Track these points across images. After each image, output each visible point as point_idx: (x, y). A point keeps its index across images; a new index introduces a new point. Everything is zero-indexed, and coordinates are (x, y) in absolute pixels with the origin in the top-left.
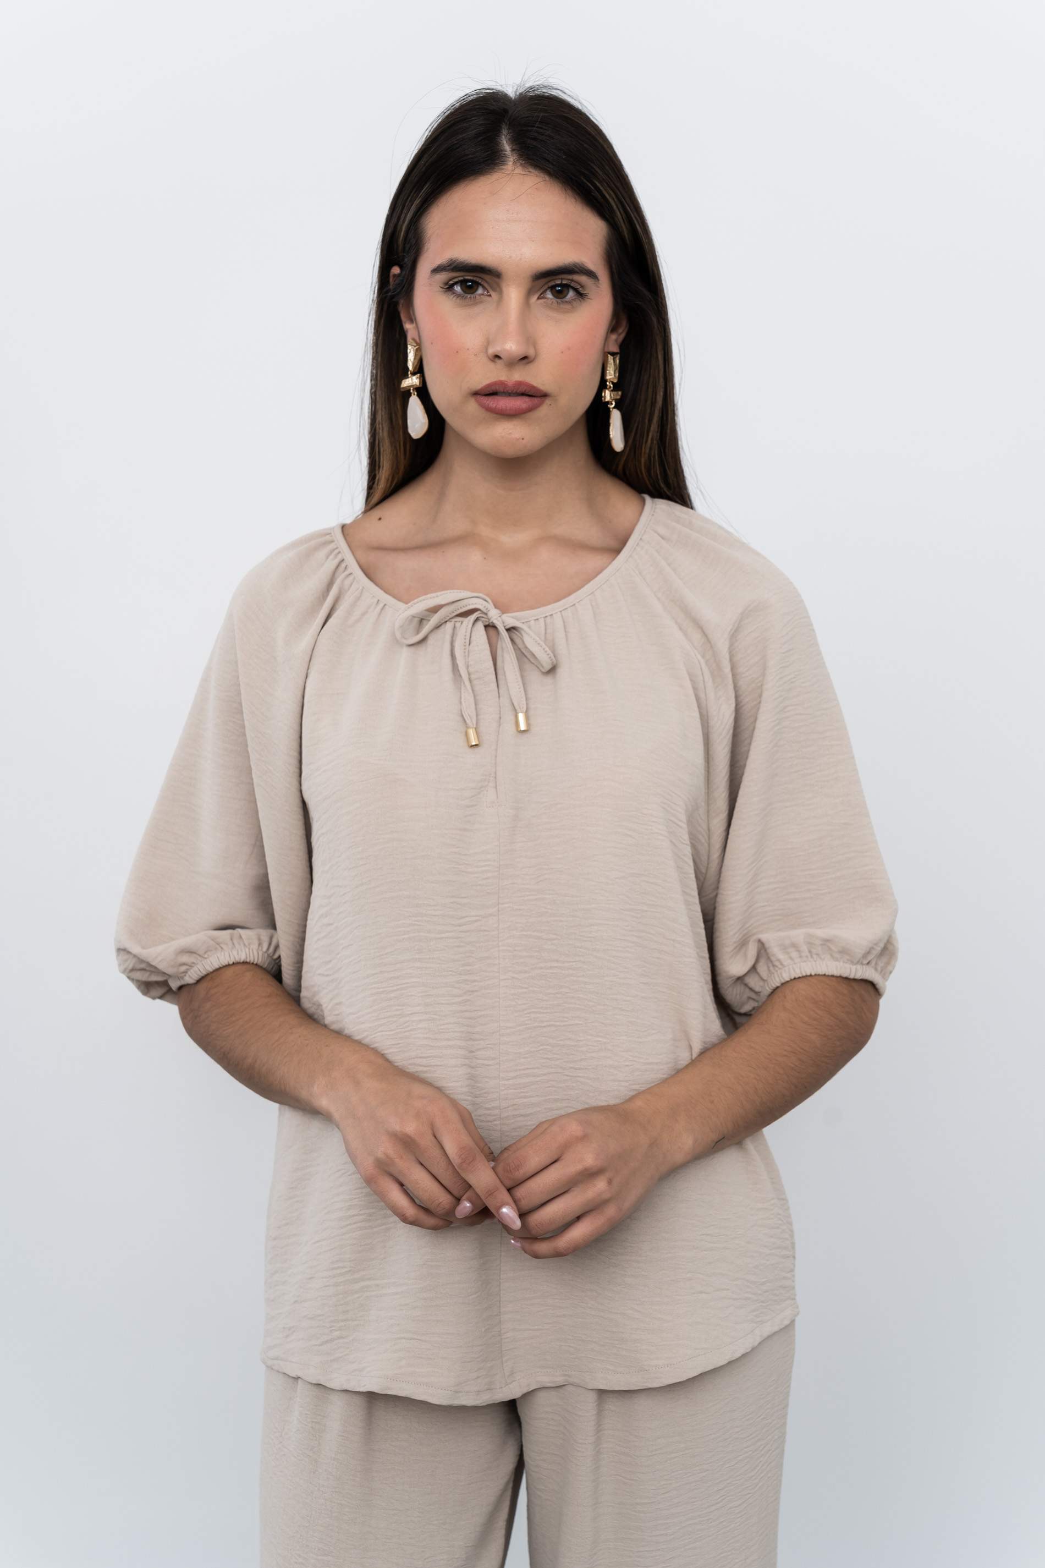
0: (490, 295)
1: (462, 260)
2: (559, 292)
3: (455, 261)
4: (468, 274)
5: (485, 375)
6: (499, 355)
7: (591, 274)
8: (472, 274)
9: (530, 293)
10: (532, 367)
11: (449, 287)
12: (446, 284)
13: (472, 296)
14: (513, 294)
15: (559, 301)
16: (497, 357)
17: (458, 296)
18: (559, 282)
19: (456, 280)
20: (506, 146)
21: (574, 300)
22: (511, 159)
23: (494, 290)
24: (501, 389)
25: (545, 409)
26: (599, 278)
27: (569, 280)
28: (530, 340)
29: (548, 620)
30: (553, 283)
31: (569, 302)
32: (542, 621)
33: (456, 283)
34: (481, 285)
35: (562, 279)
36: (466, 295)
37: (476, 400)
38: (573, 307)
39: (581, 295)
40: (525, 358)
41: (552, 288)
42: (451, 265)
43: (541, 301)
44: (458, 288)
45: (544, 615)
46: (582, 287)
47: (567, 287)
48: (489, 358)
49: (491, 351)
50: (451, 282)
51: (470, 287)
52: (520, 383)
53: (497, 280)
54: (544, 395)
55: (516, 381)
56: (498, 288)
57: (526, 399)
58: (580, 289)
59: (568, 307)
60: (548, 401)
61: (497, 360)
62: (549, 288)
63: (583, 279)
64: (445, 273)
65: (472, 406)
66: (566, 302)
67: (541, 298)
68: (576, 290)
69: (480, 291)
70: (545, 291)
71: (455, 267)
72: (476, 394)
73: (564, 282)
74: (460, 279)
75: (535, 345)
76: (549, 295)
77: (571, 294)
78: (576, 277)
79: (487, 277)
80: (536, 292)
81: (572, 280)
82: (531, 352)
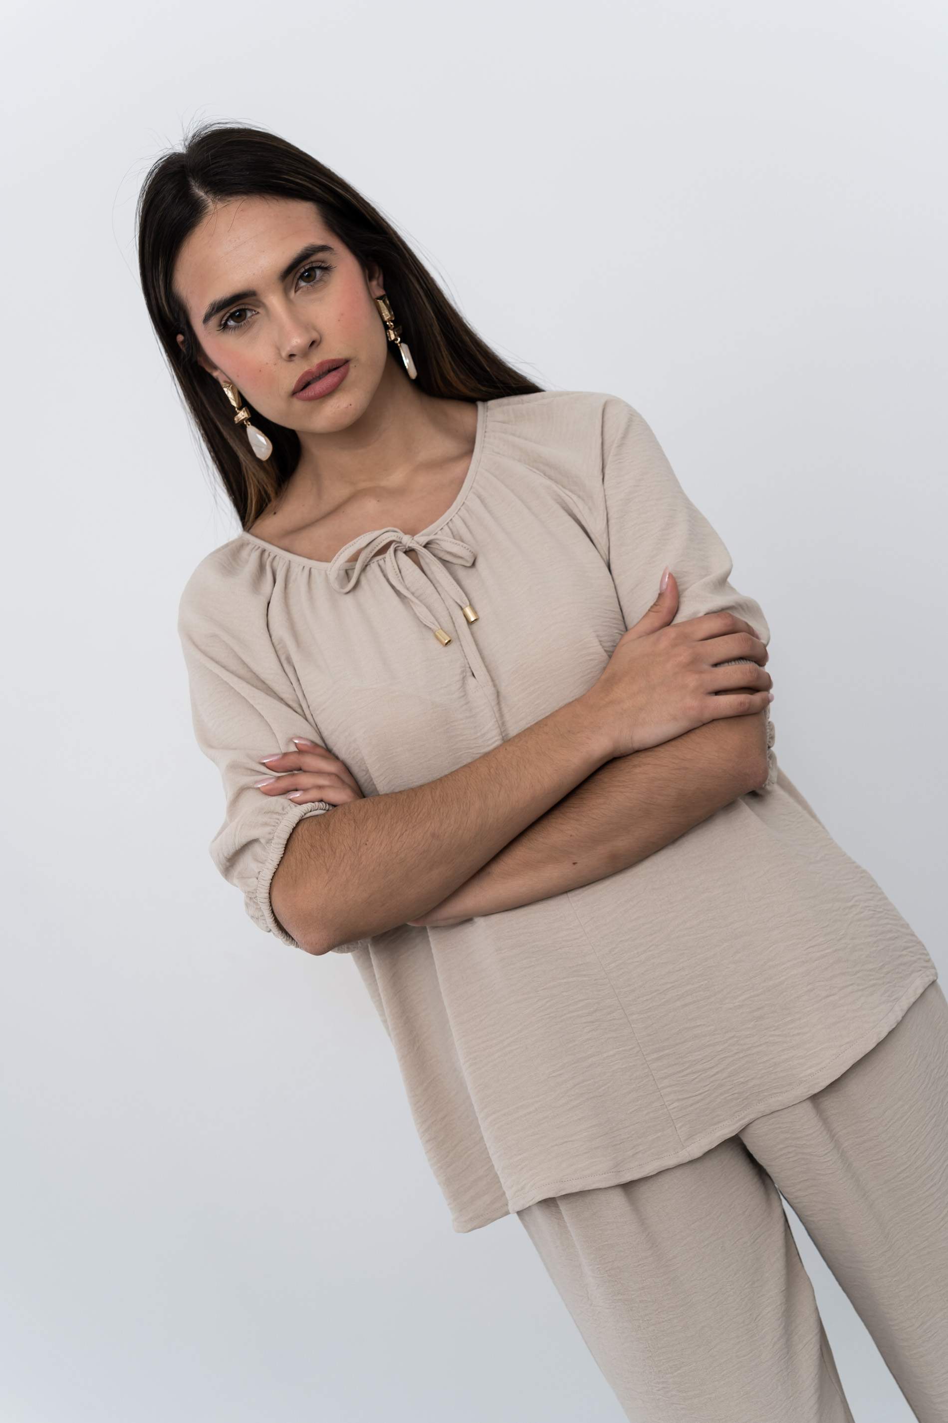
0: (258, 313)
1: (220, 299)
2: (308, 276)
3: (215, 303)
4: (231, 307)
5: (291, 375)
6: (292, 353)
7: (323, 248)
8: (234, 305)
9: (286, 292)
10: (324, 345)
11: (224, 327)
12: (220, 325)
13: (245, 322)
14: (274, 301)
15: (312, 283)
16: (291, 356)
17: (235, 328)
18: (302, 270)
19: (225, 318)
20: (200, 193)
21: (323, 276)
22: (210, 201)
23: (259, 307)
24: (310, 378)
25: (354, 373)
26: (332, 247)
27: (309, 263)
28: (307, 326)
29: (450, 524)
30: (299, 274)
31: (321, 280)
32: (446, 528)
33: (227, 320)
34: (247, 309)
35: (304, 267)
36: (240, 324)
37: (297, 398)
38: (325, 282)
39: (326, 269)
40: (313, 343)
41: (302, 277)
42: (213, 309)
43: (299, 292)
44: (231, 323)
45: (446, 523)
46: (323, 262)
47: (312, 269)
48: (286, 360)
49: (284, 354)
50: (223, 322)
51: (240, 316)
52: (321, 365)
53: (254, 298)
54: (346, 362)
55: (317, 365)
56: (260, 304)
57: (334, 373)
58: (323, 265)
59: (322, 283)
60: (352, 365)
61: (293, 358)
62: (298, 279)
63: (320, 256)
64: (213, 317)
65: (298, 405)
66: (317, 281)
67: (297, 291)
68: (320, 268)
69: (249, 314)
70: (297, 284)
71: (218, 307)
72: (294, 393)
73: (307, 267)
74: (228, 315)
75: (315, 329)
76: (303, 284)
77: (318, 273)
78: (313, 258)
79: (246, 300)
80: (291, 288)
81: (312, 262)
82: (315, 335)
